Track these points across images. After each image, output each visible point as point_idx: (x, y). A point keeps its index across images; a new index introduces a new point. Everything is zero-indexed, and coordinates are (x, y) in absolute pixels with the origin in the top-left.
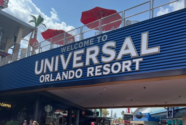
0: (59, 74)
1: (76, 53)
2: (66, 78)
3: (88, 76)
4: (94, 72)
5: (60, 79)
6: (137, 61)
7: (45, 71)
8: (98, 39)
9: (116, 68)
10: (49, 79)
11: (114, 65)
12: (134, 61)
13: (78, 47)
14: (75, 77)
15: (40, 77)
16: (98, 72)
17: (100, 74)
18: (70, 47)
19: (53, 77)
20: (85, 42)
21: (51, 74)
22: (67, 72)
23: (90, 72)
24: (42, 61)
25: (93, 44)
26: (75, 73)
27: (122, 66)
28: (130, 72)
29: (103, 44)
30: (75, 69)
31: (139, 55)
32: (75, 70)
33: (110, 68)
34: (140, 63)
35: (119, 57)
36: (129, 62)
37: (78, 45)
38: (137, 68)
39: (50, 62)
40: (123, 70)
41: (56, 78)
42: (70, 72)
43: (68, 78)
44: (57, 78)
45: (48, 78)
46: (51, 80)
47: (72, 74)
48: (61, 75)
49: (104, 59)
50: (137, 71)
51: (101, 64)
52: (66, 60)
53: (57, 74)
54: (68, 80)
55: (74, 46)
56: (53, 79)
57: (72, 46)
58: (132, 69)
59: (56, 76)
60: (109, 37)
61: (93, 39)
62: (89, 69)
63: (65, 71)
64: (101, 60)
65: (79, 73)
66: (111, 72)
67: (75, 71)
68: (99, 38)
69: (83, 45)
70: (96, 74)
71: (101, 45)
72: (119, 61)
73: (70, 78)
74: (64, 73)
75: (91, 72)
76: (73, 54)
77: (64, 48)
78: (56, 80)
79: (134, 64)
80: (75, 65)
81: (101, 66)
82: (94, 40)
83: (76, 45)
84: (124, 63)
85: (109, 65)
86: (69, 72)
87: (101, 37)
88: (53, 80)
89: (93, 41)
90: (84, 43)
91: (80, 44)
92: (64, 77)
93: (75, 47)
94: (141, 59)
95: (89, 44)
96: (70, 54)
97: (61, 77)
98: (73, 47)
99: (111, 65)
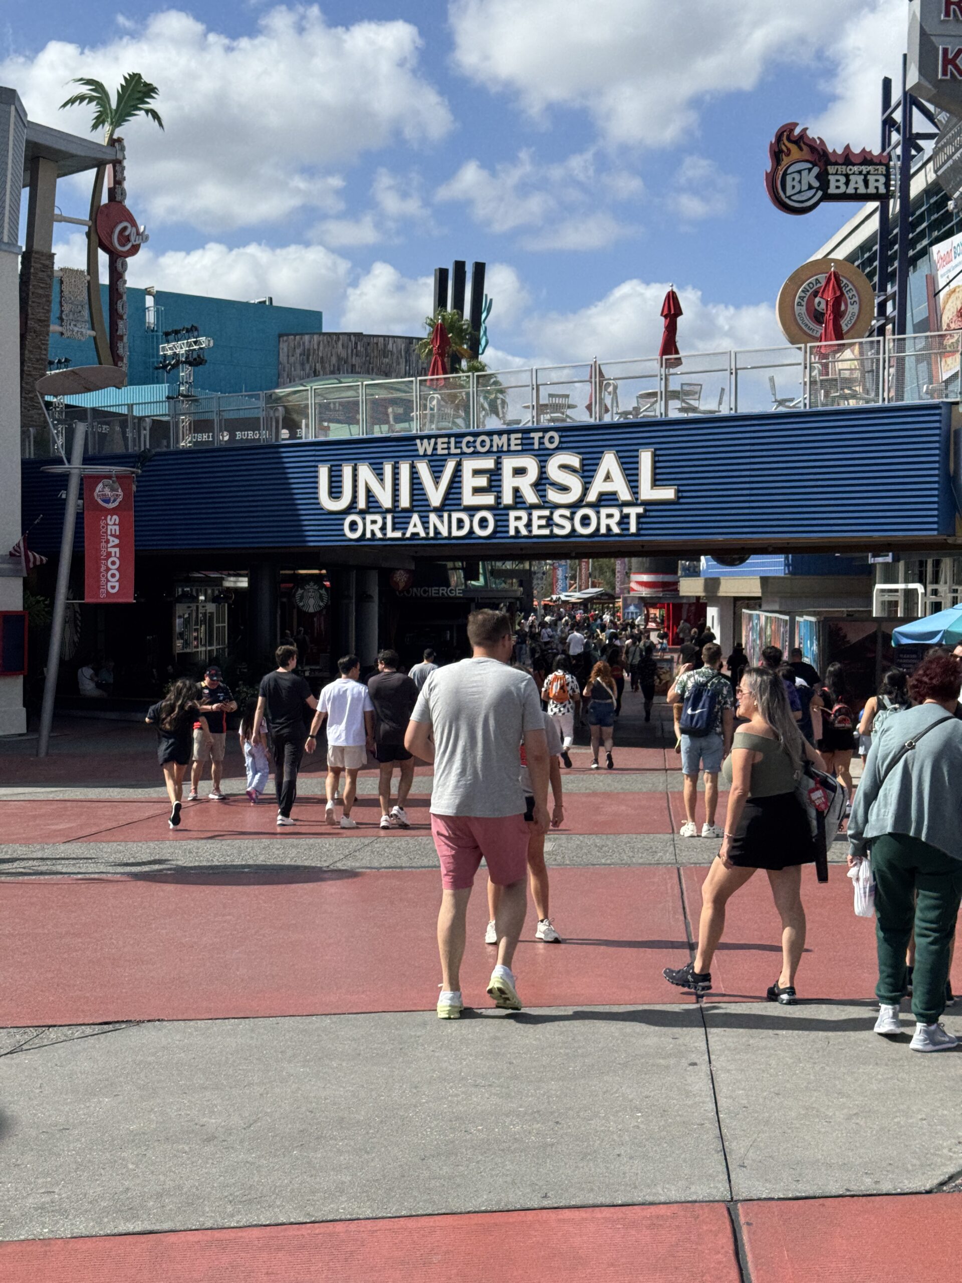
0: (415, 518)
1: (469, 465)
2: (445, 533)
3: (512, 532)
4: (529, 525)
5: (423, 534)
6: (633, 512)
7: (362, 504)
8: (533, 438)
9: (585, 520)
10: (383, 528)
11: (581, 513)
12: (626, 510)
13: (475, 447)
14: (471, 531)
15: (344, 519)
16: (540, 527)
17: (546, 532)
18: (449, 443)
19: (394, 524)
20: (495, 437)
21: (389, 517)
22: (446, 515)
23: (516, 522)
24: (347, 471)
25: (519, 448)
26: (471, 522)
27: (599, 518)
28: (617, 535)
29: (550, 455)
30: (472, 510)
31: (637, 499)
32: (472, 513)
33: (571, 519)
34: (639, 516)
35: (592, 497)
36: (615, 512)
37: (475, 442)
38: (633, 529)
39: (380, 475)
40: (603, 530)
41: (406, 529)
42: (455, 516)
43: (450, 532)
44: (411, 530)
45: (377, 528)
46: (390, 534)
47: (460, 522)
48: (425, 523)
49: (553, 496)
50: (633, 535)
51: (546, 505)
52: (437, 479)
53: (411, 517)
54: (450, 537)
55: (461, 442)
56: (394, 529)
57: (456, 443)
58: (623, 529)
59: (408, 523)
60: (563, 439)
61: (520, 435)
62: (513, 514)
63: (439, 510)
64: (545, 496)
65: (483, 522)
66: (573, 530)
67: (471, 517)
68: (536, 436)
69: (491, 446)
70: (536, 531)
71: (543, 456)
72: (590, 505)
73: (455, 533)
74: (433, 518)
75: (521, 525)
76: (459, 465)
77: (425, 441)
78: (408, 535)
79: (625, 518)
80: (468, 499)
81: (546, 513)
82: (522, 439)
83: (468, 442)
84: (604, 511)
85: (567, 513)
86: (450, 517)
87: (541, 434)
88: (398, 534)
89: (519, 442)
90: (491, 441)
91: (479, 439)
92: (435, 528)
93: (464, 445)
94: (640, 510)
95: (509, 445)
96: (450, 466)
97: (426, 528)
98: (458, 445)
99: (573, 513)
